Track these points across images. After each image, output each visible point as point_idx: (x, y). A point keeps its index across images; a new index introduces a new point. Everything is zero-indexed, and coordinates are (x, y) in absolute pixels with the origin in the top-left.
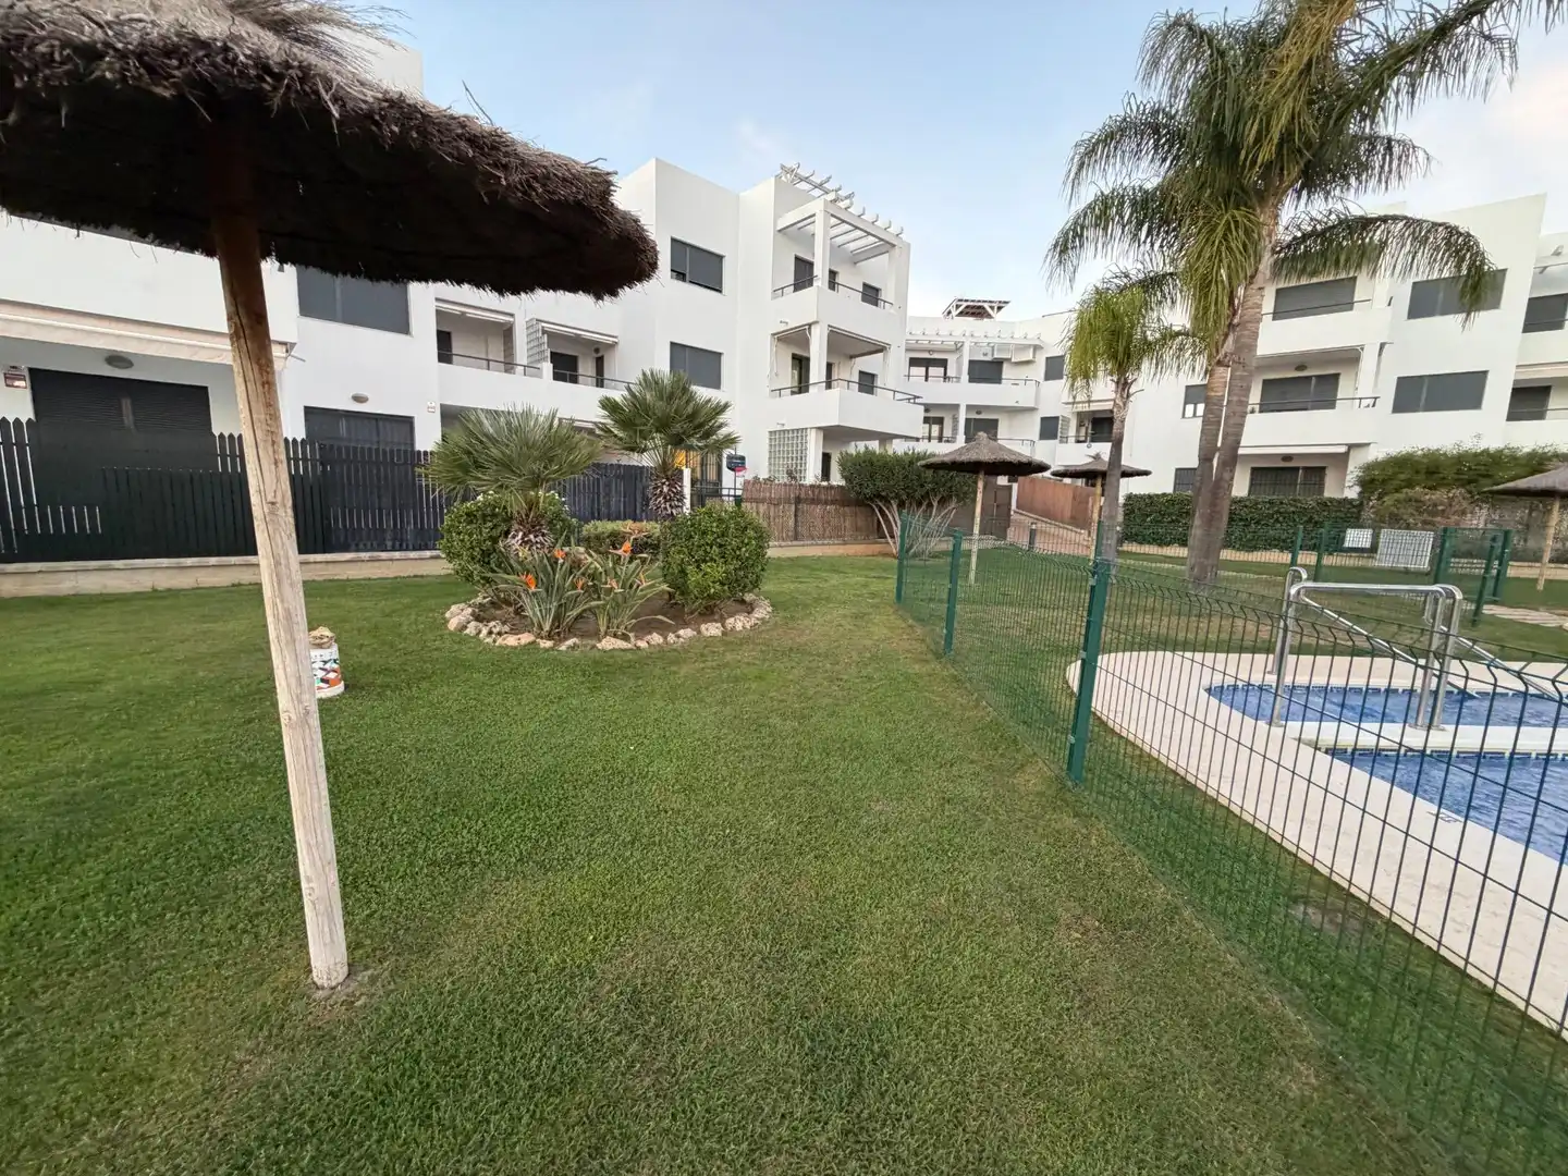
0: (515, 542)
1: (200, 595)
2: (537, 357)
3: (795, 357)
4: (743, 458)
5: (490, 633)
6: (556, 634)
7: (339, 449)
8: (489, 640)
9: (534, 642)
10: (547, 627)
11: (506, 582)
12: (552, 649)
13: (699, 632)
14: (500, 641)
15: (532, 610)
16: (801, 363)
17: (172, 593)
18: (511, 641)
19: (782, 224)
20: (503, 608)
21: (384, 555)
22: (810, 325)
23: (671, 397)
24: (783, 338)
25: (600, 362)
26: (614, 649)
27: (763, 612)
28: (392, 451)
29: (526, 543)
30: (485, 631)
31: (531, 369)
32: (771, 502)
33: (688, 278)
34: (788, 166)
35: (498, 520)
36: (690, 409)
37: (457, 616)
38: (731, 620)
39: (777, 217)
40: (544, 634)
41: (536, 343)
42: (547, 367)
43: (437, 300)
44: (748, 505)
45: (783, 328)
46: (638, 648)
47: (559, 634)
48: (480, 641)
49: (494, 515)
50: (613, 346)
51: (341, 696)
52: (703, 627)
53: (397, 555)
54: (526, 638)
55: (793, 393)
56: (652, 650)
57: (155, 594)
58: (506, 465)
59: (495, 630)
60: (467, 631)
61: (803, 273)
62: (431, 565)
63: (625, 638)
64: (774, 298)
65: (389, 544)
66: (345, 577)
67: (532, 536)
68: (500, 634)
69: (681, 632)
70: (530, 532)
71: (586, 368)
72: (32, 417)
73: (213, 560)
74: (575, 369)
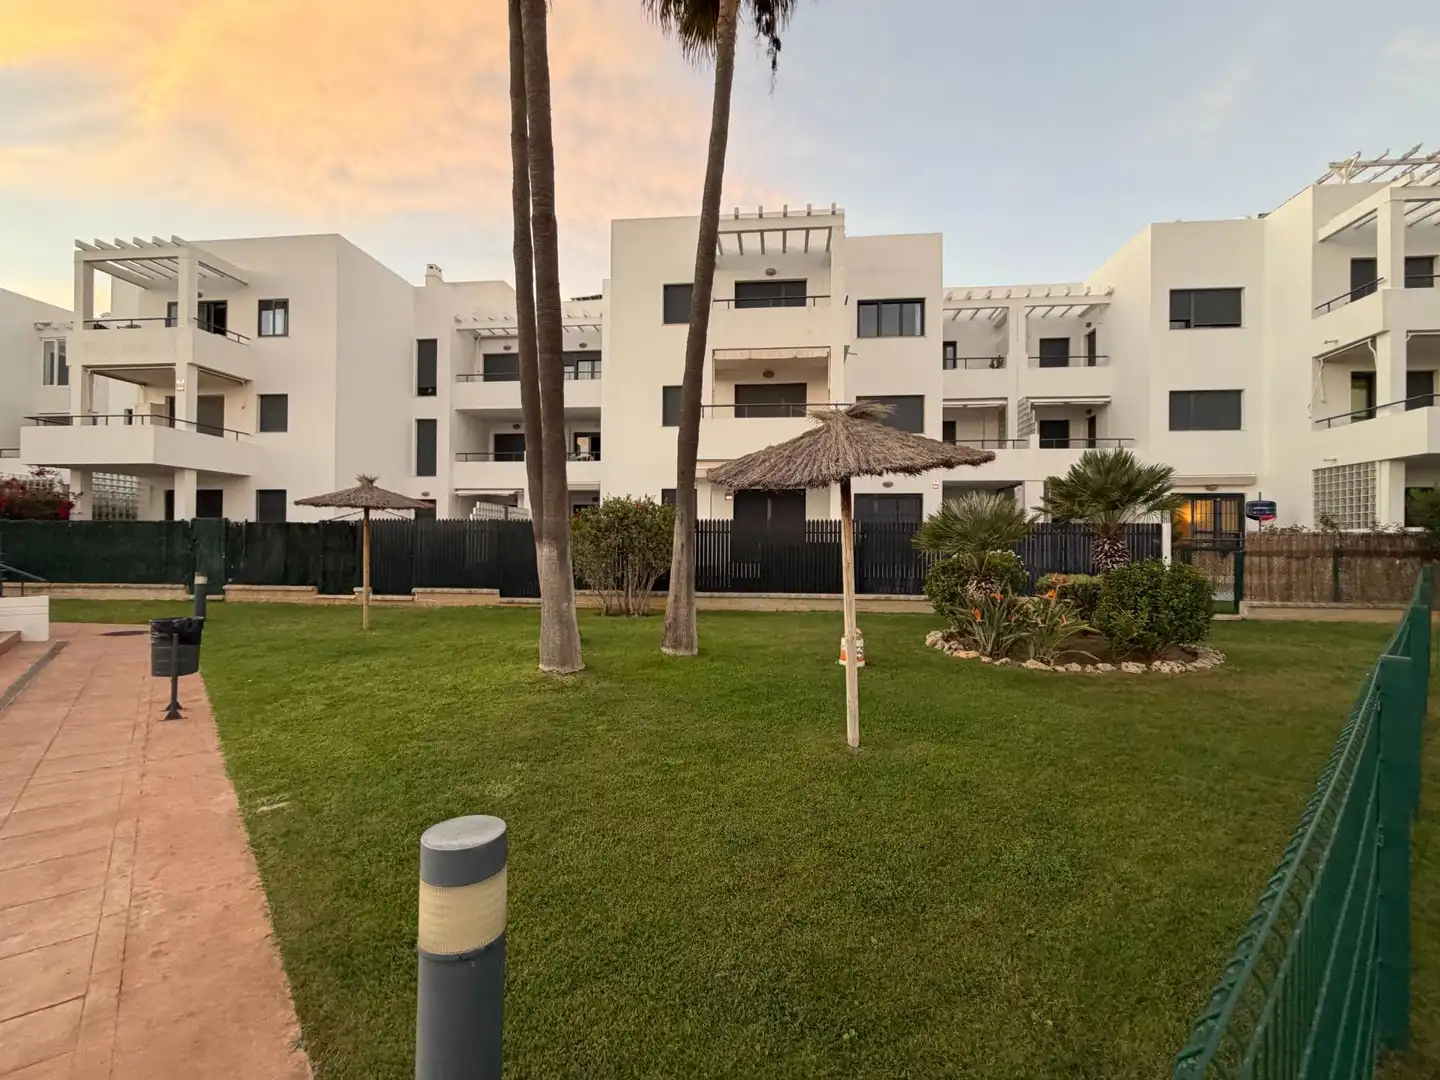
0: (971, 588)
1: (798, 614)
2: (1025, 431)
3: (1355, 376)
4: (1272, 505)
5: (950, 648)
6: (995, 655)
7: (872, 525)
8: (948, 653)
9: (978, 658)
10: (989, 649)
11: (962, 614)
12: (989, 663)
13: (1120, 669)
14: (955, 654)
15: (979, 634)
16: (1365, 381)
17: (784, 613)
18: (963, 654)
19: (1324, 233)
20: (963, 635)
21: (894, 597)
22: (1374, 338)
23: (1109, 471)
24: (1332, 359)
25: (1092, 423)
26: (1036, 669)
27: (1209, 661)
28: (903, 524)
29: (979, 588)
30: (947, 646)
31: (1021, 442)
32: (1290, 555)
33: (1192, 322)
34: (1340, 160)
35: (960, 573)
36: (1125, 479)
37: (933, 637)
38: (1157, 663)
39: (1316, 228)
40: (987, 653)
41: (1025, 418)
42: (1035, 438)
43: (944, 400)
44: (1256, 559)
45: (1331, 347)
46: (1056, 671)
47: (998, 654)
48: (944, 653)
49: (960, 568)
50: (1105, 405)
51: (863, 668)
52: (1124, 664)
53: (902, 597)
54: (972, 654)
55: (1355, 419)
56: (1068, 674)
57: (777, 614)
58: (964, 536)
59: (954, 647)
60: (937, 647)
61: (1364, 277)
62: (919, 605)
63: (1048, 663)
64: (1314, 316)
65: (898, 589)
66: (869, 610)
67: (983, 584)
68: (956, 650)
69: (1100, 665)
70: (982, 581)
71: (1078, 431)
72: (732, 518)
73: (804, 595)
74: (1066, 434)
